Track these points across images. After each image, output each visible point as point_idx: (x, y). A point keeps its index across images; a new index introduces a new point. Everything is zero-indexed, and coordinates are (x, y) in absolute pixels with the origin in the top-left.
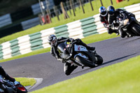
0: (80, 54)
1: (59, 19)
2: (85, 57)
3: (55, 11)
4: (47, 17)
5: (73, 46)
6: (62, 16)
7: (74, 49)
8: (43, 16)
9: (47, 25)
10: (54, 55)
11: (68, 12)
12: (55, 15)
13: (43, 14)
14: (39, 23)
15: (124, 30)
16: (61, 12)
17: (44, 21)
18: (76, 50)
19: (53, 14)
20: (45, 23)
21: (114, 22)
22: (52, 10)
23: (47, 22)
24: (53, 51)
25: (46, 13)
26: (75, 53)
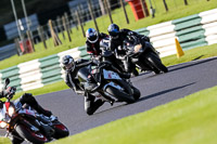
0: (112, 84)
1: (46, 46)
2: (119, 87)
3: (40, 34)
4: (28, 43)
5: (101, 72)
6: (50, 42)
7: (102, 76)
8: (21, 42)
9: (28, 55)
10: (71, 86)
11: (60, 35)
12: (40, 40)
13: (22, 38)
14: (15, 52)
15: (134, 60)
16: (50, 35)
17: (23, 50)
18: (106, 77)
19: (37, 39)
20: (24, 53)
21: (119, 48)
22: (35, 33)
23: (28, 50)
24: (68, 79)
25: (26, 37)
26: (104, 82)
